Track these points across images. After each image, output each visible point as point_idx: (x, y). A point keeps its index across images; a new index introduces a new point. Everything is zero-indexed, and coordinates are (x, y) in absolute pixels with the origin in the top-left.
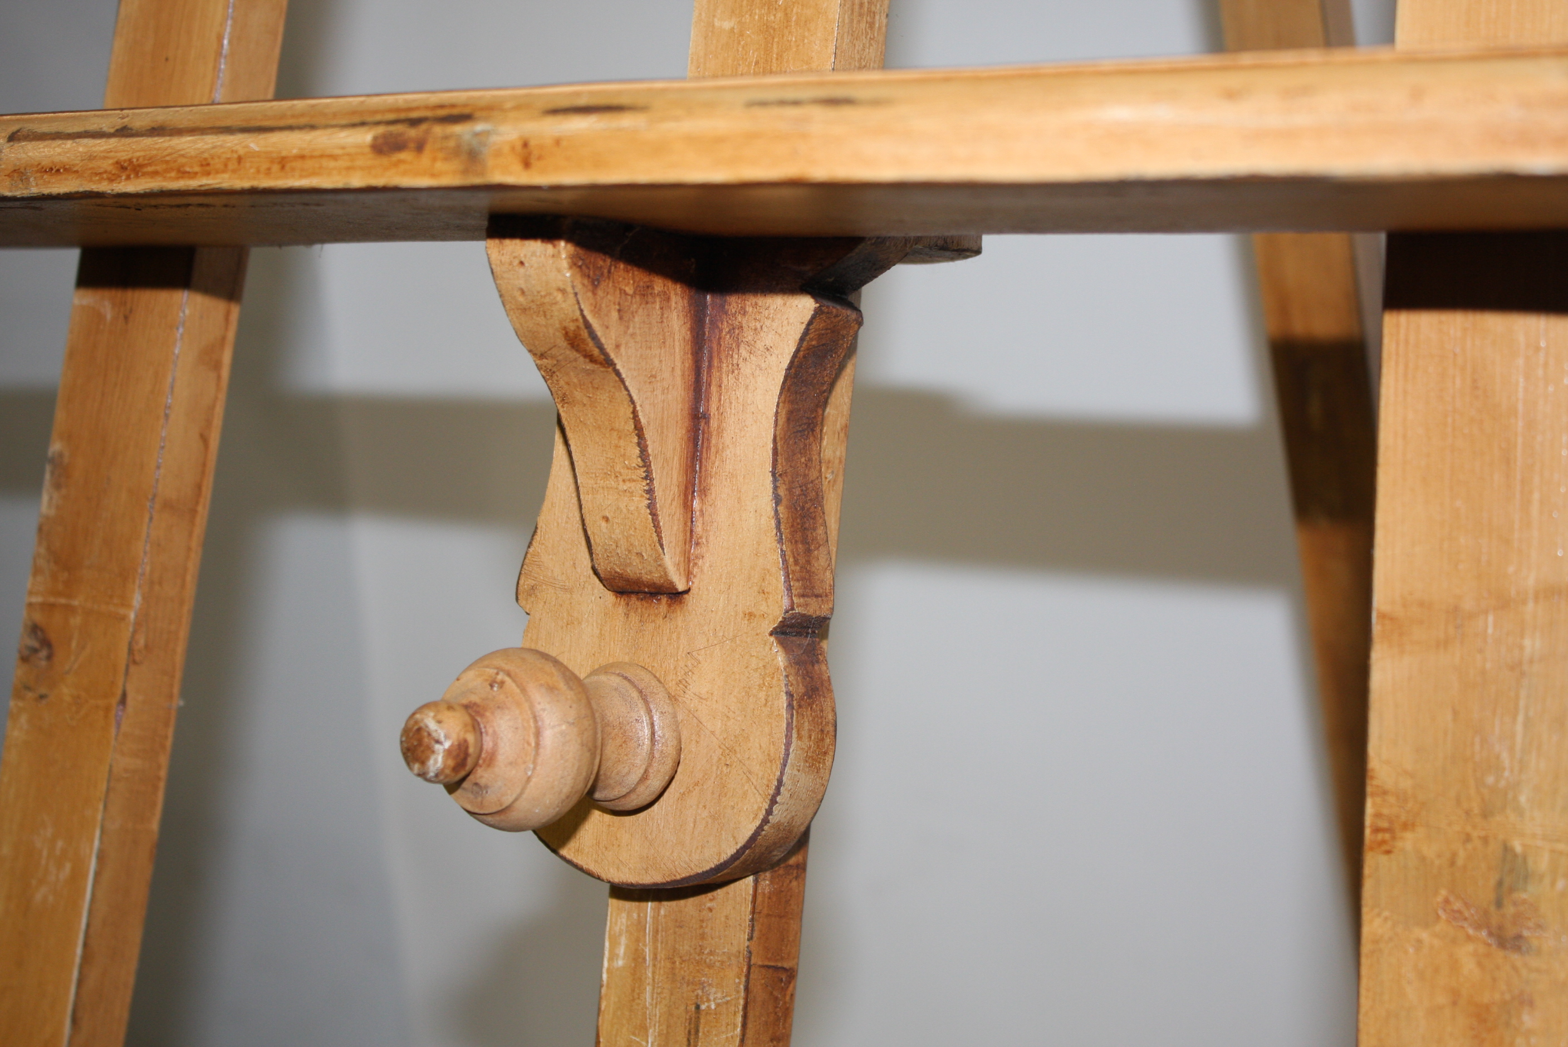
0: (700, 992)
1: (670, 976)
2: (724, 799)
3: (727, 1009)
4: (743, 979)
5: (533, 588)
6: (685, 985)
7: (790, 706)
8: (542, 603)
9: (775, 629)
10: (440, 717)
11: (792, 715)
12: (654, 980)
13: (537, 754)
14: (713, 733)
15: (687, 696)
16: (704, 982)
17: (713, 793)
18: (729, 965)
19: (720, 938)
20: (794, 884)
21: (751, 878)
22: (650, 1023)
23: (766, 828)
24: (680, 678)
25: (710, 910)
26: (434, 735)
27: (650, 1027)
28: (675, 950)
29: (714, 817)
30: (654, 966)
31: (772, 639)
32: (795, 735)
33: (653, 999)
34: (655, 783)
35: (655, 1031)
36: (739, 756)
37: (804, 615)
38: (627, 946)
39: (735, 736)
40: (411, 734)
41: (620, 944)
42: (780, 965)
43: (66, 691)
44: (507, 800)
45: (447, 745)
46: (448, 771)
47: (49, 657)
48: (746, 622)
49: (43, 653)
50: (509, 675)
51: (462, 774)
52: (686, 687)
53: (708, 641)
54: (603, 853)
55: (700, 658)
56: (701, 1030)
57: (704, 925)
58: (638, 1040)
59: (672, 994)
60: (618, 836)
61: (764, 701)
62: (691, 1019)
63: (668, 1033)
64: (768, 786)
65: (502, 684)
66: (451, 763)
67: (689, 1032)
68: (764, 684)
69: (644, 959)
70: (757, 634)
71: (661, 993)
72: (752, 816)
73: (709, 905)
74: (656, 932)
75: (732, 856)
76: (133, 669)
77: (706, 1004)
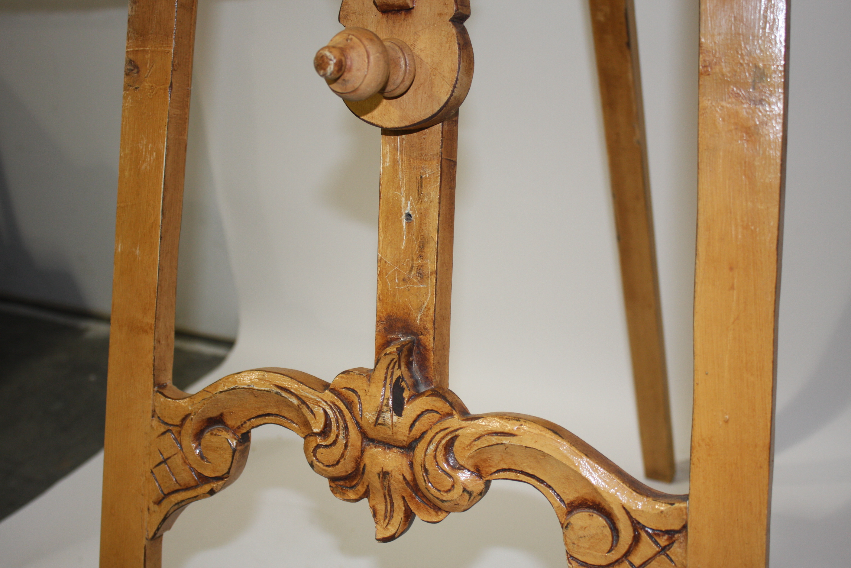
0: (422, 171)
1: (409, 166)
2: (433, 89)
3: (434, 176)
4: (440, 164)
5: (346, 15)
6: (415, 169)
7: (459, 48)
8: (351, 21)
9: (451, 18)
10: (331, 50)
11: (460, 52)
12: (402, 169)
13: (368, 65)
14: (427, 63)
15: (415, 50)
16: (423, 167)
17: (429, 87)
18: (433, 159)
19: (429, 149)
20: (455, 128)
21: (441, 124)
22: (402, 186)
23: (452, 98)
24: (412, 43)
25: (424, 139)
26: (329, 57)
27: (402, 187)
28: (410, 156)
29: (430, 97)
30: (402, 163)
31: (450, 23)
32: (462, 60)
33: (402, 177)
34: (407, 83)
35: (404, 189)
36: (439, 71)
37: (461, 13)
38: (390, 158)
39: (437, 63)
40: (319, 59)
41: (387, 157)
42: (451, 159)
43: (147, 85)
44: (357, 85)
45: (335, 61)
46: (335, 72)
47: (138, 72)
48: (439, 17)
49: (135, 71)
50: (353, 35)
51: (340, 74)
52: (415, 46)
53: (423, 27)
54: (383, 117)
55: (420, 34)
56: (423, 186)
57: (422, 145)
58: (397, 193)
59: (410, 173)
60: (389, 109)
61: (448, 48)
62: (419, 182)
63: (409, 188)
64: (452, 81)
65: (351, 39)
66: (336, 69)
67: (418, 187)
68: (448, 41)
69: (398, 161)
70: (444, 22)
71: (406, 173)
72: (446, 94)
73: (423, 137)
74: (402, 150)
75: (438, 111)
76: (174, 73)
77: (425, 175)
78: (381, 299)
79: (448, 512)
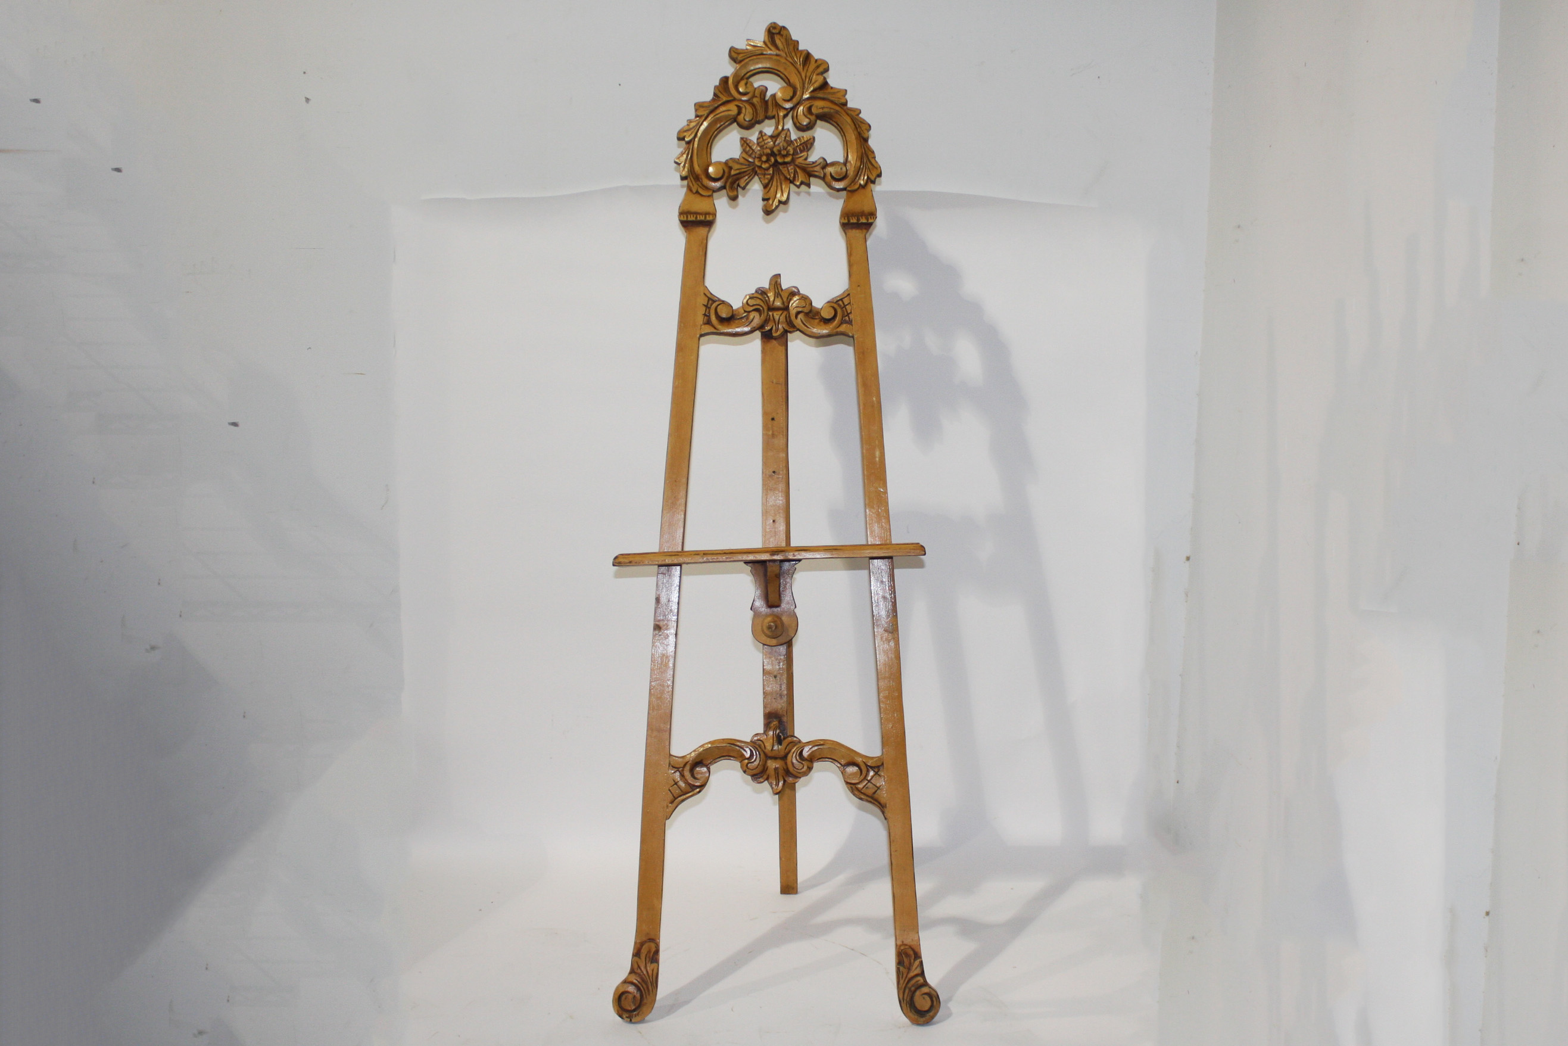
78: (765, 707)
79: (800, 778)
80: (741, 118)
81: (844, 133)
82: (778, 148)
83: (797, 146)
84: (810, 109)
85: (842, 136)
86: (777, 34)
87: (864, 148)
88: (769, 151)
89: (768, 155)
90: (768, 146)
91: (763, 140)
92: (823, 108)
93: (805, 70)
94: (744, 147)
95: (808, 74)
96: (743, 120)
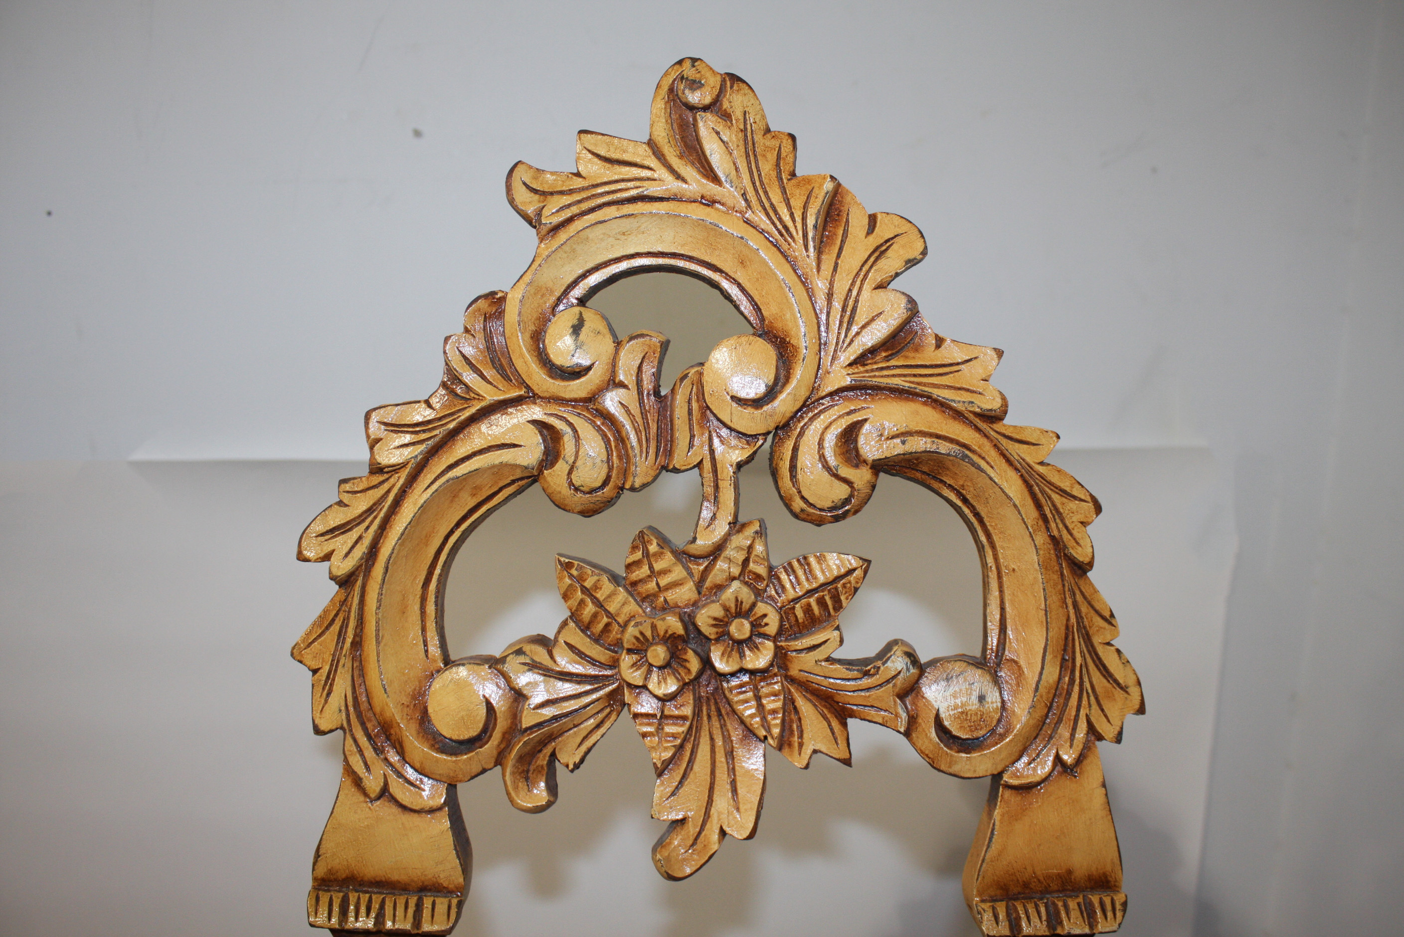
80: (556, 476)
81: (989, 536)
82: (715, 610)
83: (797, 600)
84: (850, 435)
85: (980, 548)
86: (706, 108)
87: (1075, 605)
88: (674, 624)
89: (674, 643)
90: (672, 596)
91: (653, 574)
92: (904, 435)
93: (828, 260)
94: (573, 603)
95: (842, 286)
96: (566, 491)
